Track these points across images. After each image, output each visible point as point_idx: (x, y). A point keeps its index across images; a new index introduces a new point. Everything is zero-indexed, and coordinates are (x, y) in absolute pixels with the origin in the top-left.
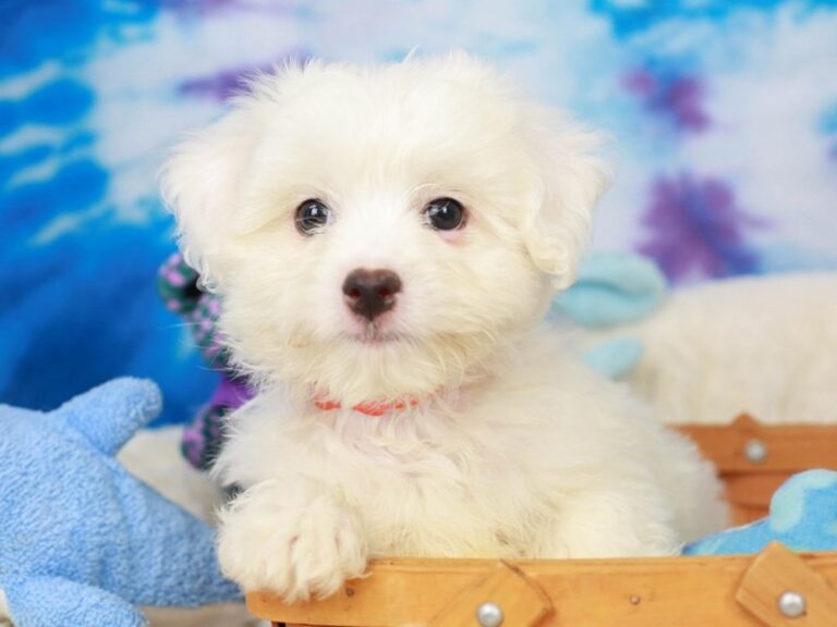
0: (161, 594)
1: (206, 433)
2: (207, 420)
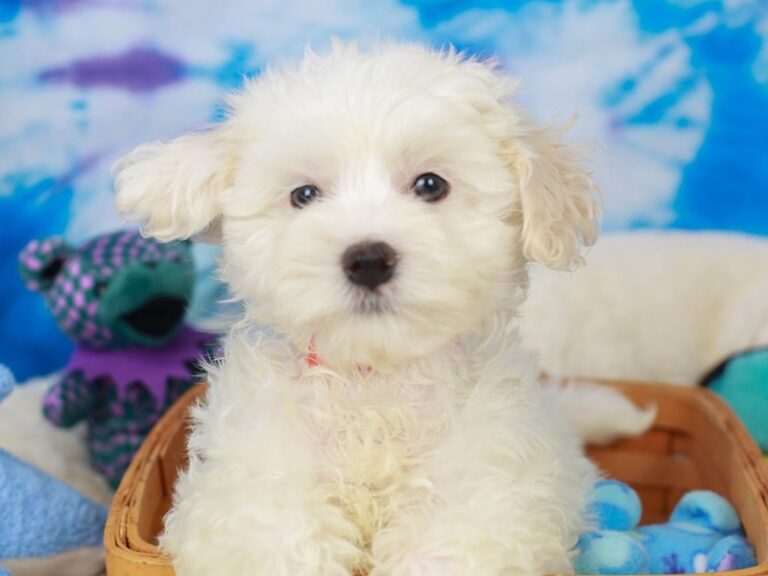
0: (23, 548)
1: (64, 397)
2: (64, 386)
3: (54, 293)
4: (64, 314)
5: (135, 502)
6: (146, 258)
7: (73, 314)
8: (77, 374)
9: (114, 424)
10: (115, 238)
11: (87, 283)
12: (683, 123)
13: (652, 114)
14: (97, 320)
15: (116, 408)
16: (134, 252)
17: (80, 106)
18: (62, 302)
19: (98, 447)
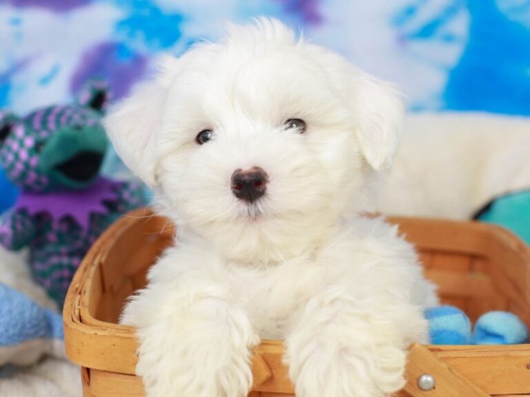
1: (13, 227)
2: (14, 220)
3: (4, 151)
4: (12, 167)
5: (85, 292)
6: (73, 123)
7: (20, 166)
8: (23, 211)
9: (50, 248)
10: (48, 111)
11: (29, 142)
12: (449, 39)
13: (427, 31)
14: (38, 170)
15: (52, 237)
16: (63, 120)
17: (16, 22)
18: (10, 157)
19: (38, 266)
